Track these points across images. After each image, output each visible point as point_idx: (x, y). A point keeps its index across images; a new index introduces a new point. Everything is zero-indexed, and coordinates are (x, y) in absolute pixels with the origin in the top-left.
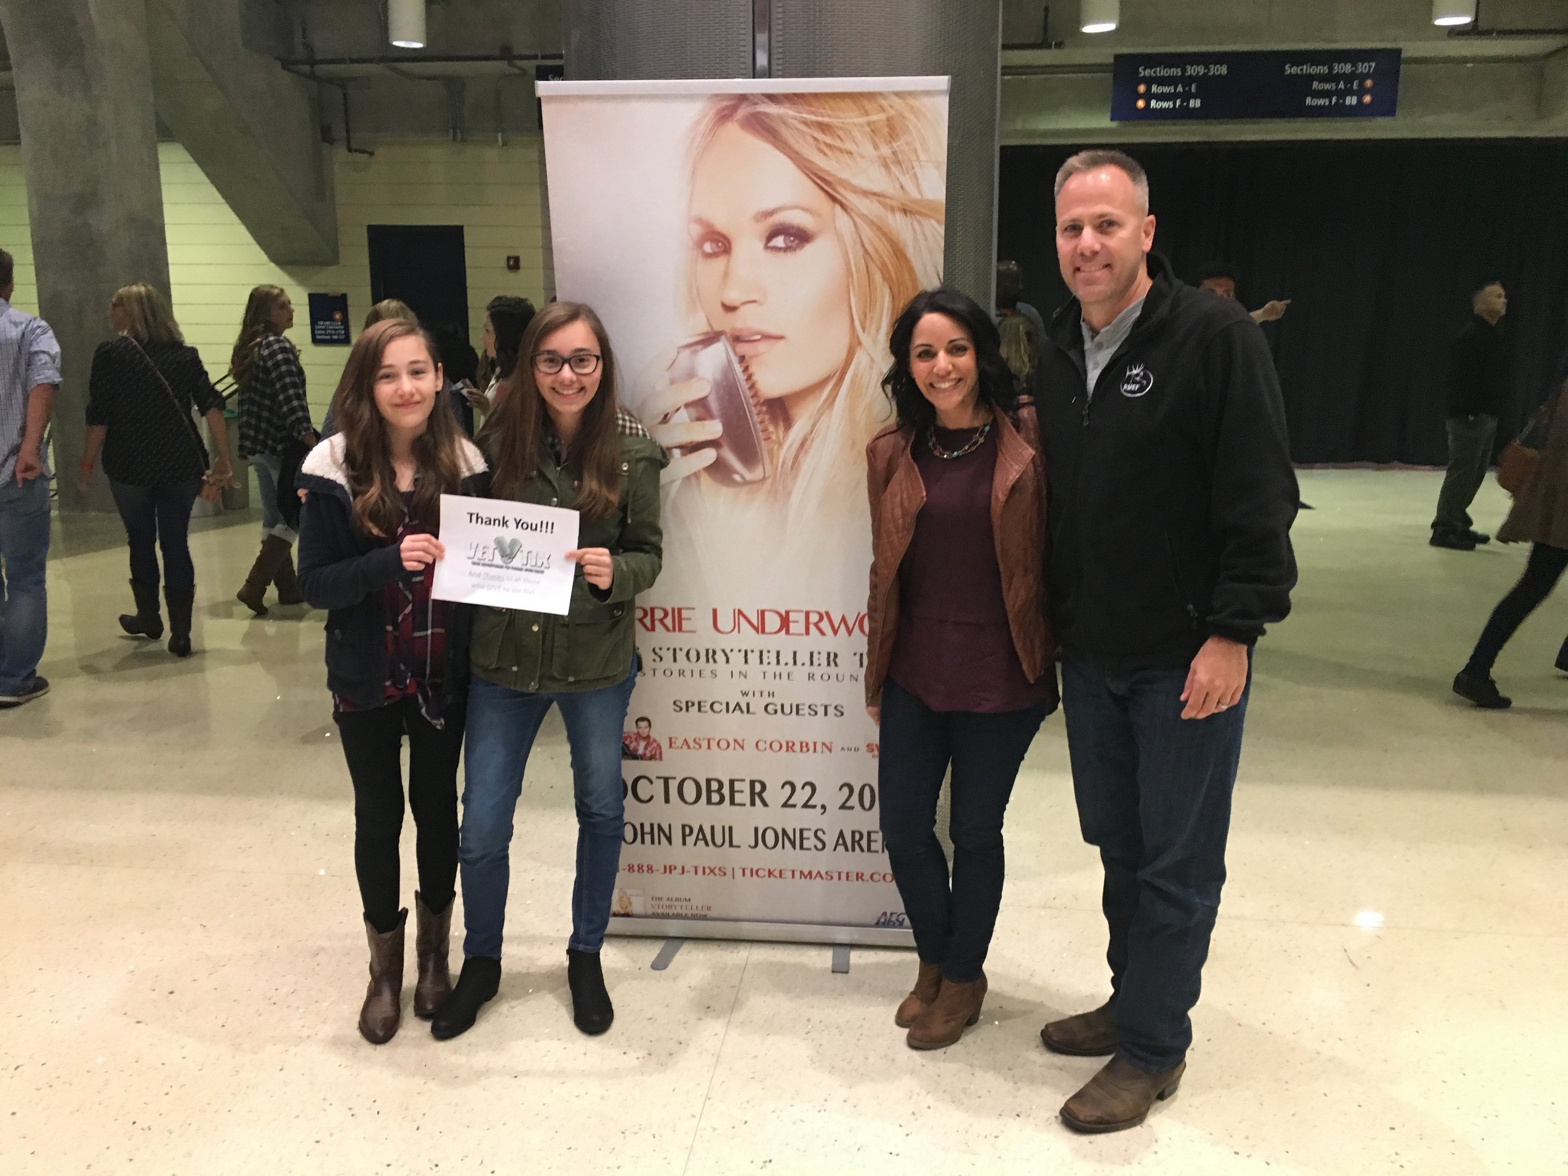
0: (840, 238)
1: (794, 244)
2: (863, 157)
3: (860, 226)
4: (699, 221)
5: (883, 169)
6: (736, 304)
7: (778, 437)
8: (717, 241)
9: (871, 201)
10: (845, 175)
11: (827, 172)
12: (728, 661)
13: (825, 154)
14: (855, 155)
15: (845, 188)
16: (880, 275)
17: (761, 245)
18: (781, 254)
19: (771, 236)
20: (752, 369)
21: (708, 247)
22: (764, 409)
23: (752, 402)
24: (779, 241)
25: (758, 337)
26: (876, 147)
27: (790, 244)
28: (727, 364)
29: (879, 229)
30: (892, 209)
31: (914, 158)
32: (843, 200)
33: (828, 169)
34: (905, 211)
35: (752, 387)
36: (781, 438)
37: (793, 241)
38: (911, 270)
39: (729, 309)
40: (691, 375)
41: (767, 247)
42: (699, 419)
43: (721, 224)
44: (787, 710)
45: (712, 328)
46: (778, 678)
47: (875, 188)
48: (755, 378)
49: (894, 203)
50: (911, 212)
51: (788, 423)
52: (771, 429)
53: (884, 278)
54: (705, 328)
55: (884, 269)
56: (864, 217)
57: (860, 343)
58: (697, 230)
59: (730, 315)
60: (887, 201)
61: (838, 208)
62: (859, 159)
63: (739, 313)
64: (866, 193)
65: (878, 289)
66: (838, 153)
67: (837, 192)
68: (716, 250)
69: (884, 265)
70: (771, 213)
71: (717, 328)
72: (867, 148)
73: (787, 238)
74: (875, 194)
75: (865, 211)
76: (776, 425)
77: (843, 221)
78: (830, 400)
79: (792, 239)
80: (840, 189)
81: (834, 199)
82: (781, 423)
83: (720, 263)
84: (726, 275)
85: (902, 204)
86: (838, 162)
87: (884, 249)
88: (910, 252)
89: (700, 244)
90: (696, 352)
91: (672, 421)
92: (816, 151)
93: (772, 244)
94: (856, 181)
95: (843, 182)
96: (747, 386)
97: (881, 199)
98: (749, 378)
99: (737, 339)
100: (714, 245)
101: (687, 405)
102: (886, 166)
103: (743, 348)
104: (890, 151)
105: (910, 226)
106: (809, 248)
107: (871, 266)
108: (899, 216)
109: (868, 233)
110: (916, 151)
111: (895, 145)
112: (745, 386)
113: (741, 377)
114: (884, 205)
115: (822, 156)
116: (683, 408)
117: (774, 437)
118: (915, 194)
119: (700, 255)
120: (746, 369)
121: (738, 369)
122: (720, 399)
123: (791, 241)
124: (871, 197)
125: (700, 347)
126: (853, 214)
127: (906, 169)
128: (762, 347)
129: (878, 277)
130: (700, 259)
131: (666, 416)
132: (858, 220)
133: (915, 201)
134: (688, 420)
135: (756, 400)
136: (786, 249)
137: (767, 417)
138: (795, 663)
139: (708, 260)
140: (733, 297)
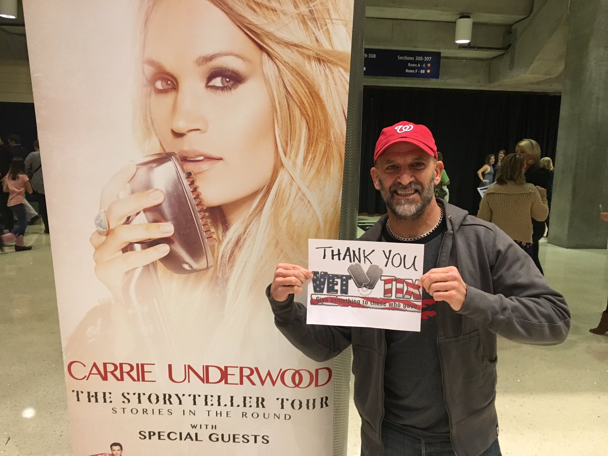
0: (267, 81)
1: (230, 85)
2: (285, 14)
3: (282, 70)
4: (152, 63)
5: (301, 25)
6: (183, 131)
7: (218, 236)
8: (166, 80)
9: (292, 51)
10: (271, 29)
11: (256, 26)
12: (180, 403)
13: (255, 11)
14: (279, 12)
15: (270, 39)
16: (299, 112)
17: (203, 85)
18: (219, 92)
19: (210, 78)
20: (197, 184)
21: (159, 85)
22: (207, 214)
23: (197, 209)
24: (217, 82)
25: (202, 158)
26: (296, 6)
27: (226, 84)
28: (176, 178)
29: (298, 74)
30: (309, 57)
31: (328, 17)
32: (270, 50)
33: (256, 23)
34: (319, 60)
35: (197, 197)
36: (221, 238)
37: (229, 82)
38: (323, 108)
39: (178, 135)
40: (148, 187)
41: (207, 86)
42: (155, 221)
43: (170, 66)
44: (226, 439)
45: (164, 150)
46: (219, 415)
47: (296, 41)
48: (199, 190)
49: (311, 53)
50: (324, 61)
51: (226, 226)
52: (213, 230)
53: (302, 113)
54: (158, 150)
55: (302, 107)
56: (285, 64)
57: (282, 165)
58: (149, 70)
59: (179, 140)
60: (305, 51)
61: (265, 56)
62: (281, 15)
63: (185, 138)
64: (288, 45)
65: (297, 121)
66: (264, 10)
67: (264, 43)
68: (166, 87)
69: (302, 103)
70: (211, 58)
71: (168, 150)
72: (289, 8)
73: (224, 79)
74: (295, 45)
75: (287, 60)
76: (216, 227)
77: (269, 66)
78: (259, 208)
79: (228, 80)
80: (267, 41)
81: (261, 48)
82: (220, 226)
83: (169, 98)
84: (174, 107)
85: (317, 54)
86: (265, 18)
87: (302, 91)
88: (323, 94)
89: (152, 81)
90: (151, 169)
91: (134, 223)
92: (247, 8)
93: (211, 84)
94: (279, 34)
95: (269, 35)
96: (193, 197)
97: (300, 49)
98: (195, 190)
99: (184, 159)
100: (164, 84)
101: (145, 211)
102: (304, 22)
103: (190, 167)
104: (307, 10)
105: (323, 72)
106: (242, 88)
107: (292, 103)
108: (314, 63)
109: (289, 77)
110: (328, 10)
111: (311, 5)
112: (192, 196)
113: (189, 189)
114: (302, 54)
115: (252, 12)
116: (142, 212)
117: (215, 236)
118: (327, 46)
119: (153, 91)
120: (192, 183)
121: (186, 183)
122: (171, 206)
123: (226, 81)
124: (291, 47)
125: (155, 165)
126: (277, 61)
127: (321, 25)
128: (205, 166)
129: (297, 113)
130: (153, 95)
131: (129, 218)
132: (281, 66)
133: (327, 52)
134: (146, 222)
135: (200, 207)
136: (223, 89)
137: (209, 221)
138: (232, 405)
139: (160, 95)
140: (181, 125)
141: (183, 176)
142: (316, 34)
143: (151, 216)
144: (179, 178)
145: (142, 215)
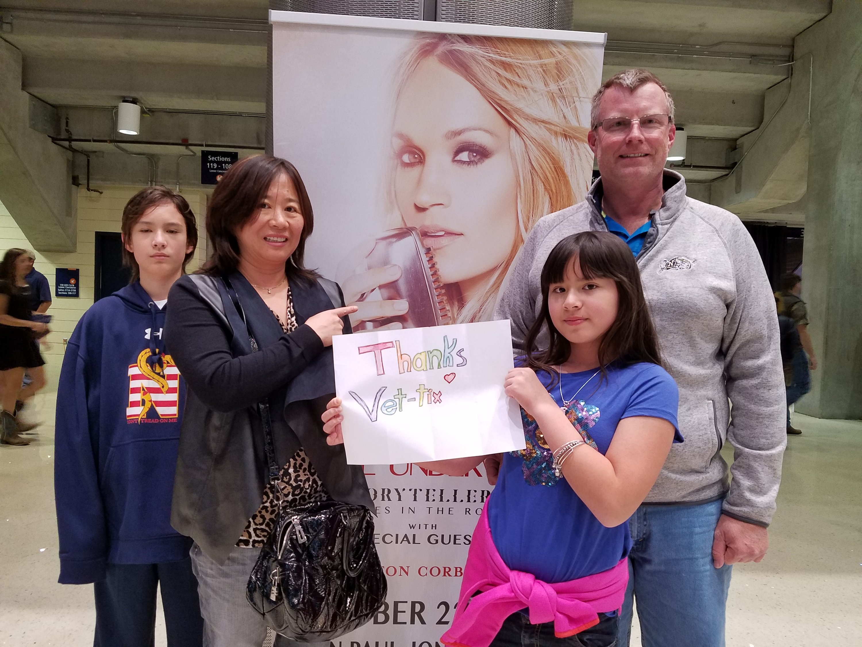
0: (513, 157)
1: (476, 159)
2: (535, 91)
3: (529, 146)
4: (401, 136)
5: (550, 102)
6: (426, 206)
7: (453, 314)
8: (414, 153)
9: (540, 127)
10: (520, 105)
11: (506, 101)
12: (400, 500)
13: (506, 87)
14: (529, 89)
15: (519, 115)
16: (543, 187)
17: (449, 158)
18: (465, 166)
19: (458, 152)
20: (435, 260)
21: (406, 158)
23: (434, 286)
24: (464, 156)
25: (442, 233)
26: (546, 84)
27: (473, 159)
28: (415, 254)
29: (544, 149)
31: (576, 95)
32: (518, 125)
33: (506, 98)
34: (566, 136)
36: (456, 316)
37: (476, 156)
38: (567, 183)
39: (420, 209)
40: (386, 262)
41: (454, 161)
42: (390, 298)
43: (418, 140)
44: (446, 541)
45: (405, 225)
46: (440, 512)
47: (544, 117)
48: (437, 266)
50: (570, 137)
51: (462, 303)
52: (448, 308)
53: (546, 189)
54: (399, 224)
55: (546, 182)
56: (533, 139)
57: (523, 241)
58: (398, 143)
59: (422, 214)
60: (553, 127)
61: (513, 131)
62: (531, 92)
63: (428, 212)
64: (536, 121)
65: (540, 196)
66: (515, 87)
67: (513, 119)
68: (413, 160)
69: (547, 178)
70: (459, 133)
71: (409, 225)
72: (539, 85)
73: (471, 153)
74: (543, 122)
75: (534, 135)
76: (452, 305)
77: (516, 141)
78: (496, 285)
79: (475, 154)
80: (516, 117)
81: (510, 123)
82: (456, 303)
83: (416, 171)
84: (419, 181)
86: (516, 94)
87: (547, 166)
88: (568, 170)
89: (400, 155)
90: (391, 243)
91: (367, 300)
92: (499, 85)
93: (458, 158)
94: (528, 111)
95: (518, 111)
96: (431, 273)
97: (547, 126)
98: (433, 266)
99: (425, 234)
100: (411, 157)
101: (380, 287)
102: (553, 100)
103: (430, 242)
104: (557, 88)
105: (568, 148)
106: (488, 162)
107: (536, 178)
108: (560, 139)
109: (535, 152)
110: (577, 89)
111: (561, 84)
112: (429, 272)
113: (427, 265)
114: (549, 130)
115: (504, 89)
116: (377, 288)
117: (449, 314)
119: (399, 164)
120: (431, 259)
121: (425, 259)
122: (408, 282)
123: (473, 155)
124: (539, 123)
125: (394, 240)
126: (524, 137)
127: (569, 103)
128: (445, 241)
129: (540, 188)
130: (399, 168)
131: (363, 295)
132: (528, 142)
134: (381, 299)
135: (437, 284)
136: (469, 163)
138: (455, 500)
139: (406, 168)
140: (424, 200)
141: (422, 251)
142: (564, 111)
143: (386, 292)
144: (418, 253)
145: (377, 291)
